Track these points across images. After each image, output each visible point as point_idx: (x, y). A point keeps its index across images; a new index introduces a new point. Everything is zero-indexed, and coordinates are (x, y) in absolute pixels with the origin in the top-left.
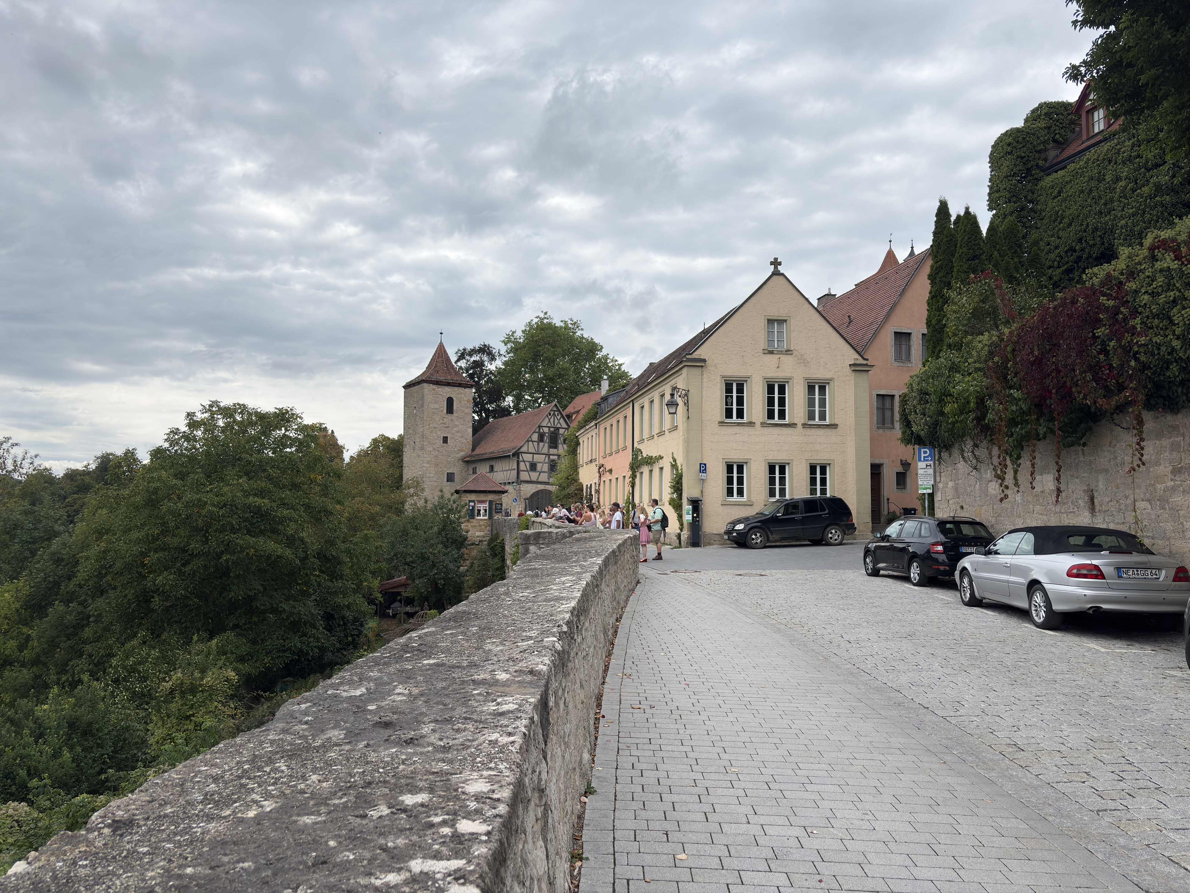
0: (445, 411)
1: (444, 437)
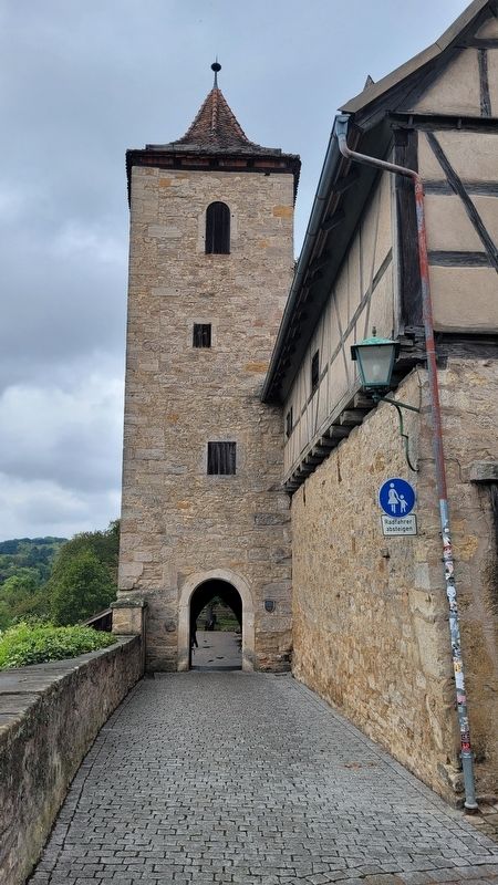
0: (201, 246)
1: (197, 327)
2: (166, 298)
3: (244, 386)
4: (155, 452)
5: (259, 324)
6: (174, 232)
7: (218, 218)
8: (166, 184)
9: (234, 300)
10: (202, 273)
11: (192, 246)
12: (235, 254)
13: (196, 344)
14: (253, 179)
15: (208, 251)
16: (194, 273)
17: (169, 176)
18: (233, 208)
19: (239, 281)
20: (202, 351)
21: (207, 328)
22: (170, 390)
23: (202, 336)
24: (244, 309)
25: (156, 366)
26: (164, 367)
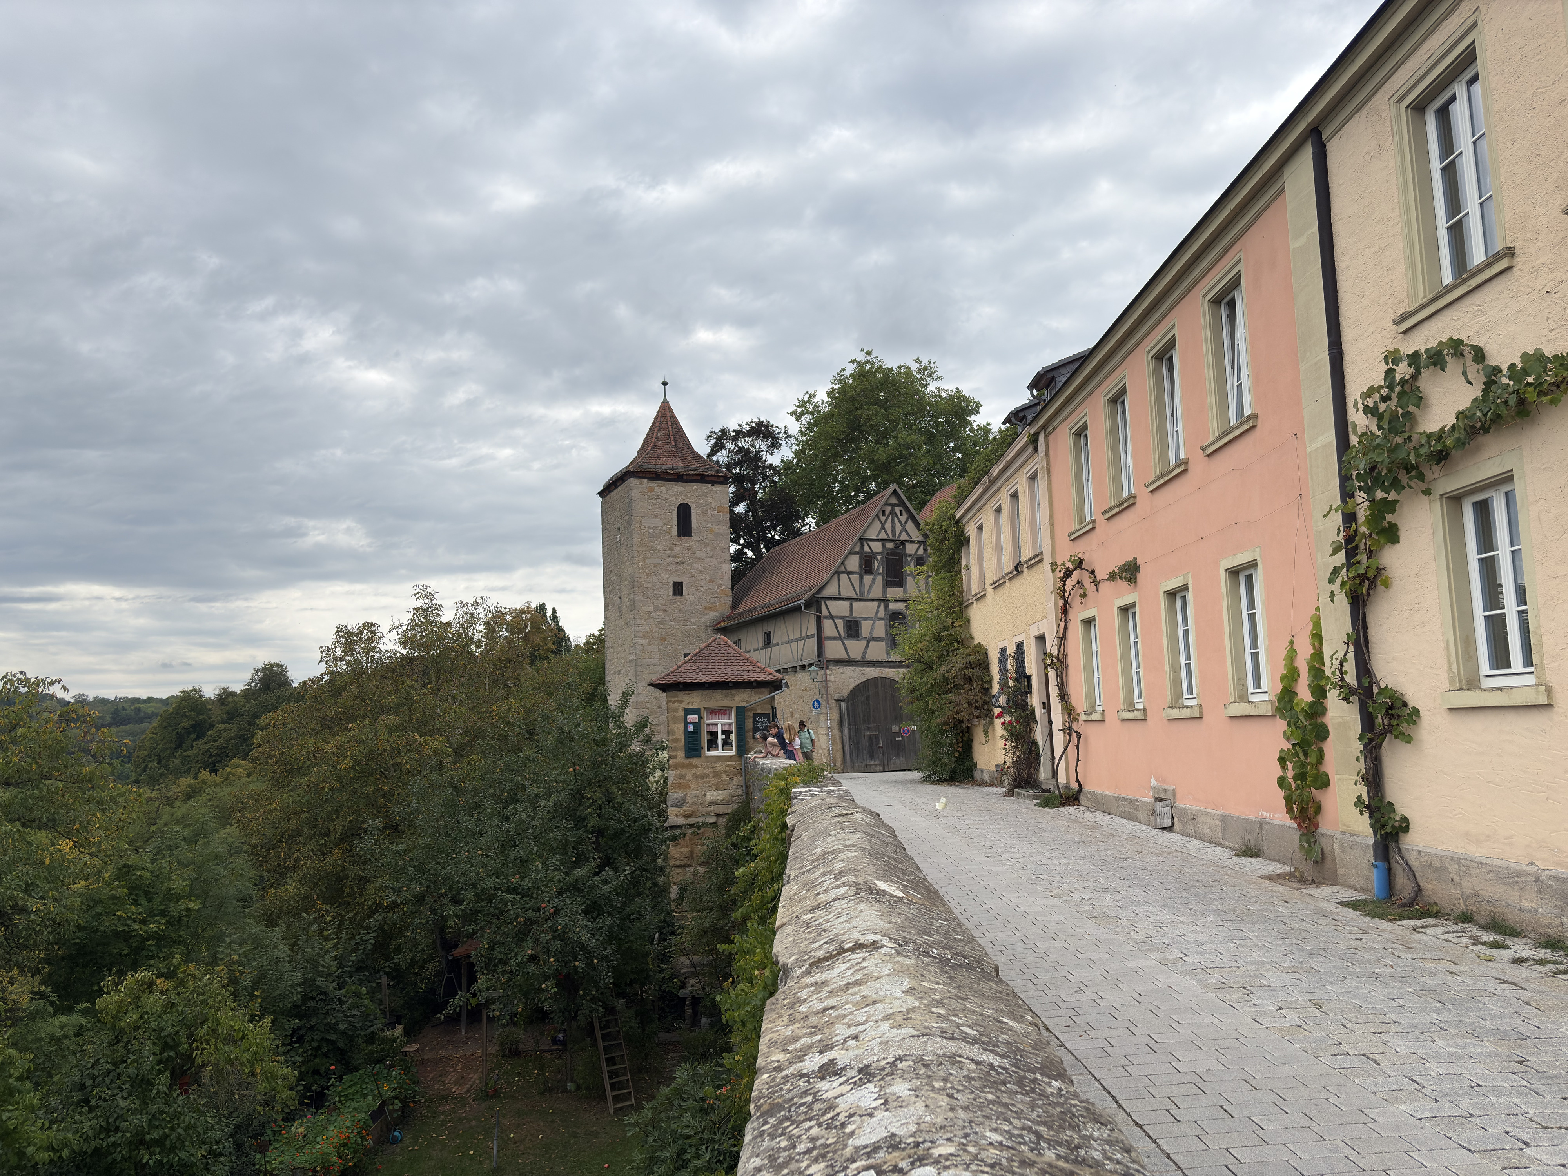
0: (675, 531)
1: (675, 583)
2: (655, 565)
3: (703, 620)
4: (653, 661)
5: (711, 581)
6: (658, 522)
7: (684, 512)
8: (651, 490)
9: (696, 566)
10: (676, 549)
11: (669, 532)
12: (695, 537)
13: (674, 594)
14: (704, 488)
15: (679, 535)
16: (671, 549)
17: (653, 484)
18: (693, 507)
19: (698, 554)
20: (678, 598)
21: (681, 584)
22: (660, 623)
23: (678, 589)
24: (702, 572)
25: (651, 608)
26: (656, 608)
